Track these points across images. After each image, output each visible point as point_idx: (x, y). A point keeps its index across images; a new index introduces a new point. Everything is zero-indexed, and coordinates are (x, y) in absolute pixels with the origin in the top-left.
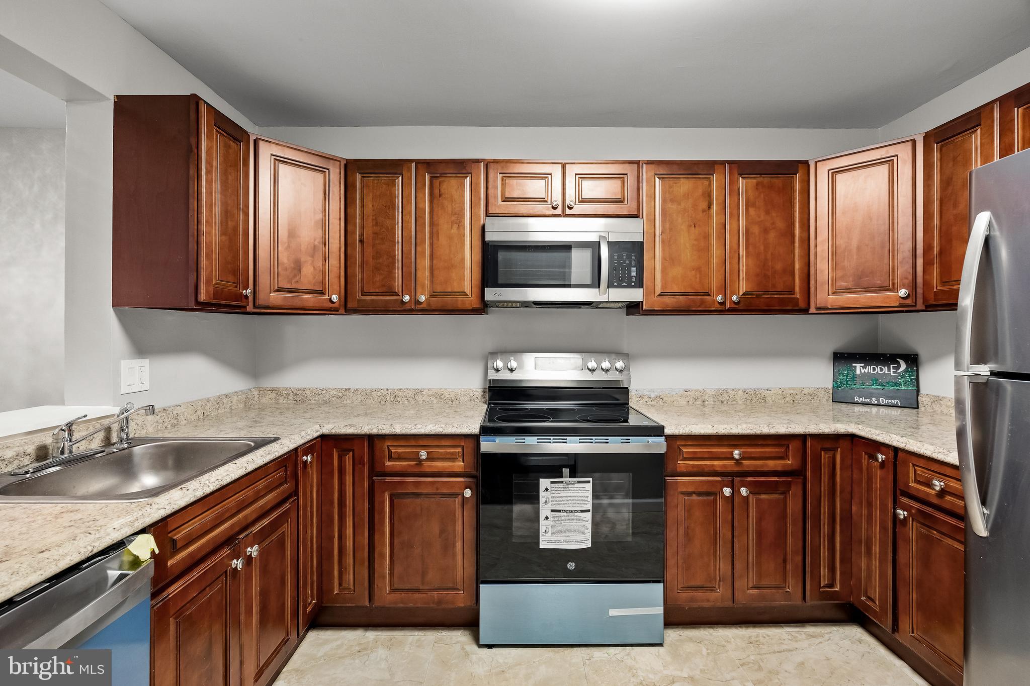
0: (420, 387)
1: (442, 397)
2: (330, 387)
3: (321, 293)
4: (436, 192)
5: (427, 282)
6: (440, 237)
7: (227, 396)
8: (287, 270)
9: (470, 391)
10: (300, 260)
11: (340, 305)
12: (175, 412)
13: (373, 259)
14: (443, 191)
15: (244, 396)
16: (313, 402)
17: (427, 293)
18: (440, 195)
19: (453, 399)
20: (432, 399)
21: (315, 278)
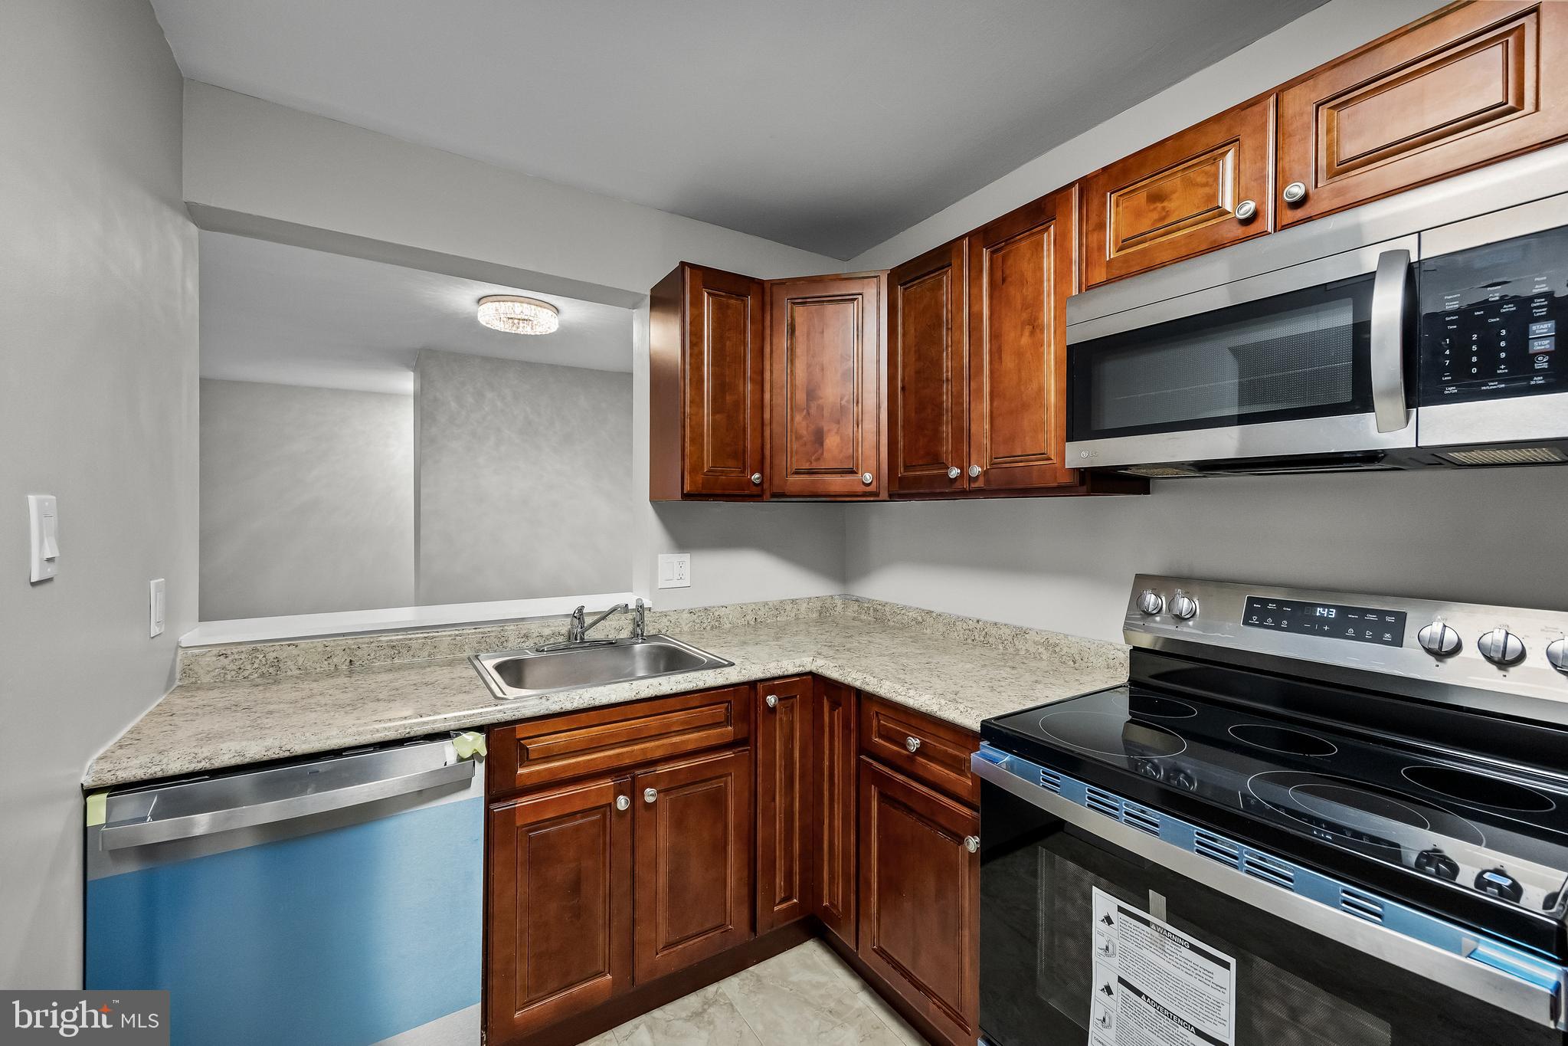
0: (1025, 625)
1: (1057, 649)
2: (910, 605)
3: (852, 472)
4: (999, 275)
5: (987, 442)
6: (1004, 356)
7: (793, 601)
8: (805, 445)
9: (1112, 648)
10: (823, 429)
11: (879, 487)
12: (717, 614)
13: (916, 412)
14: (1007, 272)
15: (819, 604)
16: (891, 623)
17: (986, 461)
18: (1004, 280)
19: (1077, 658)
20: (1040, 650)
21: (841, 451)
